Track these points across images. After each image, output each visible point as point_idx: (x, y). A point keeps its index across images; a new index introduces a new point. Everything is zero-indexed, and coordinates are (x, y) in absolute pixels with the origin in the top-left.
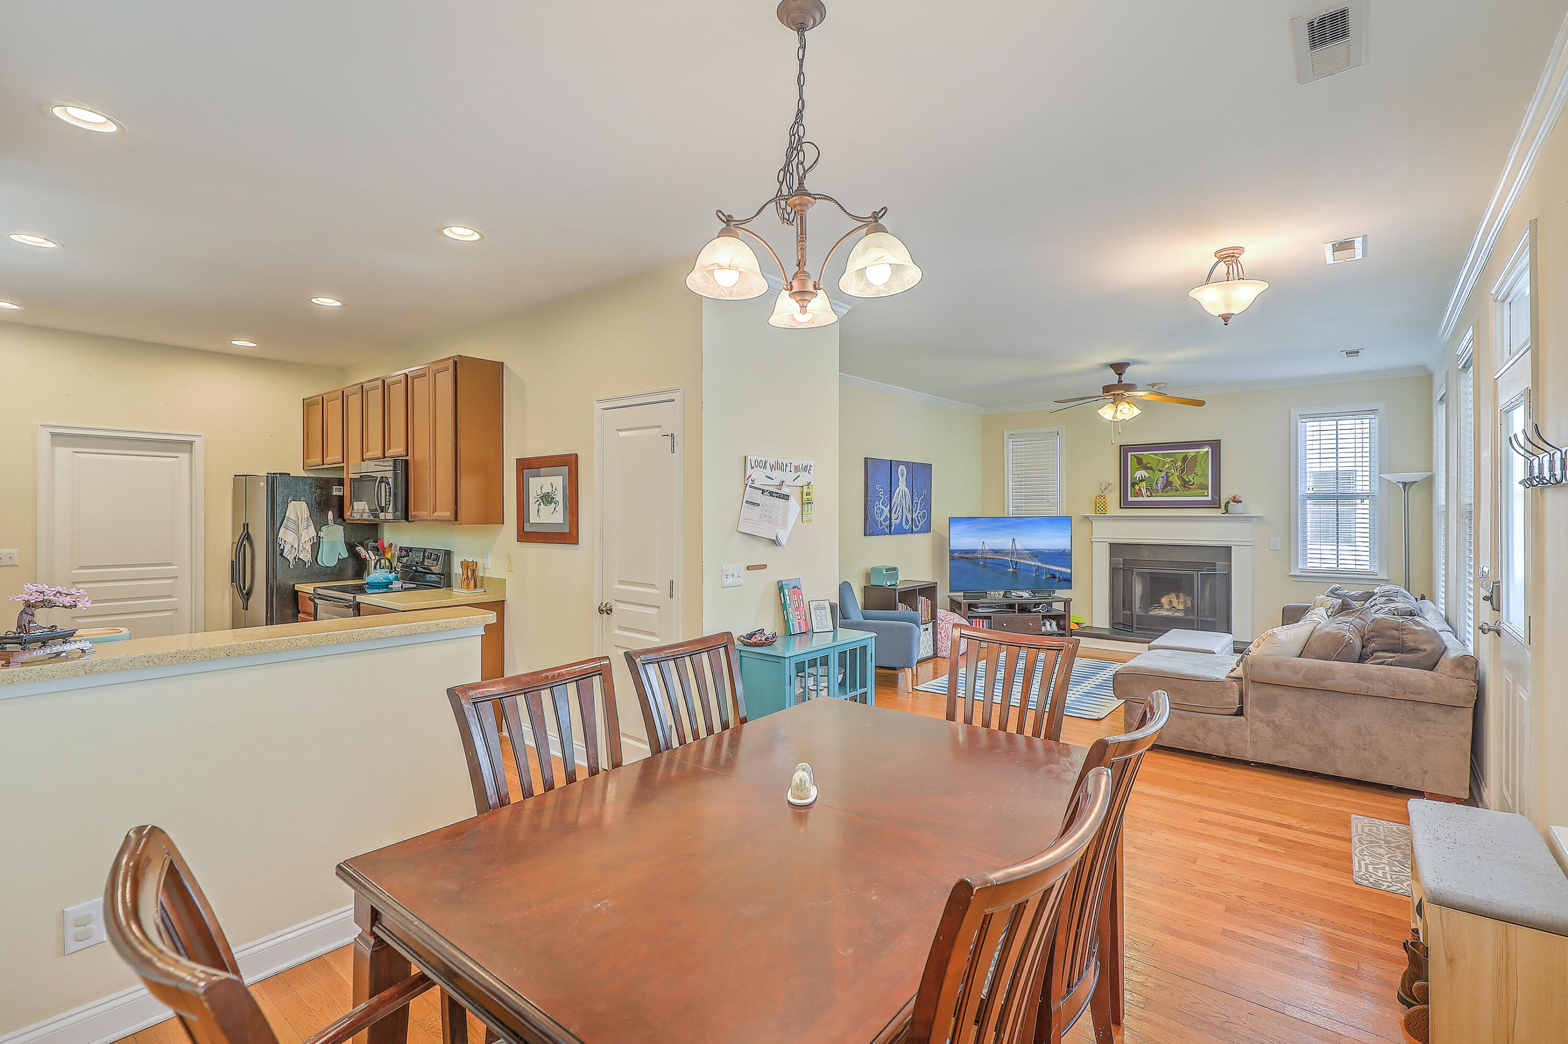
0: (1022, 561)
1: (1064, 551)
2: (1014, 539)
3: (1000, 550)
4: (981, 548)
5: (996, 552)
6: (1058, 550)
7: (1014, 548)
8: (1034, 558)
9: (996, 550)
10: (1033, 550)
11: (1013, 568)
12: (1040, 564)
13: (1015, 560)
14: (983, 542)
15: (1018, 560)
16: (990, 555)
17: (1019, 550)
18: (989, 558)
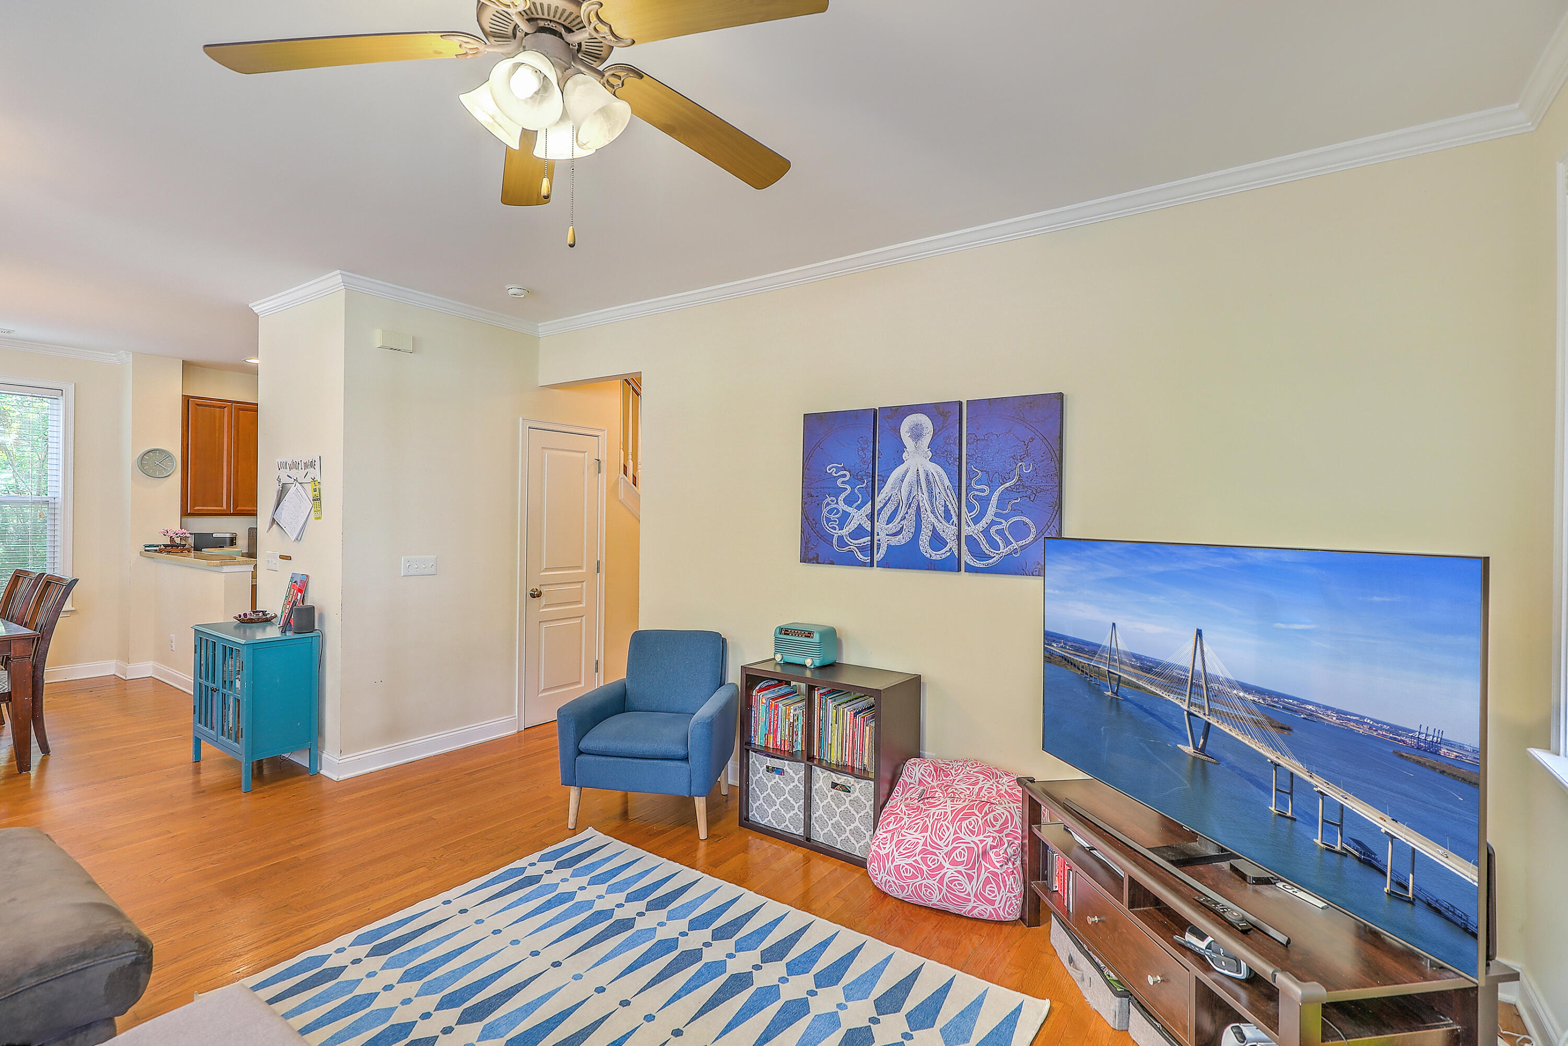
0: (1225, 728)
1: (1432, 748)
2: (1199, 633)
3: (1158, 664)
4: (1106, 643)
5: (1148, 667)
6: (1394, 729)
7: (1199, 666)
8: (1272, 731)
9: (1147, 659)
10: (1271, 694)
11: (1195, 748)
12: (1300, 771)
13: (1201, 715)
14: (1114, 624)
15: (1213, 721)
16: (1130, 674)
17: (1217, 679)
18: (1129, 683)
